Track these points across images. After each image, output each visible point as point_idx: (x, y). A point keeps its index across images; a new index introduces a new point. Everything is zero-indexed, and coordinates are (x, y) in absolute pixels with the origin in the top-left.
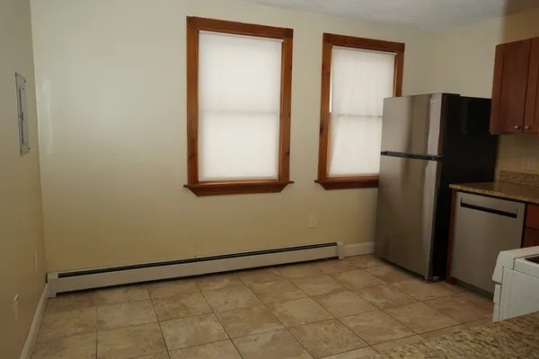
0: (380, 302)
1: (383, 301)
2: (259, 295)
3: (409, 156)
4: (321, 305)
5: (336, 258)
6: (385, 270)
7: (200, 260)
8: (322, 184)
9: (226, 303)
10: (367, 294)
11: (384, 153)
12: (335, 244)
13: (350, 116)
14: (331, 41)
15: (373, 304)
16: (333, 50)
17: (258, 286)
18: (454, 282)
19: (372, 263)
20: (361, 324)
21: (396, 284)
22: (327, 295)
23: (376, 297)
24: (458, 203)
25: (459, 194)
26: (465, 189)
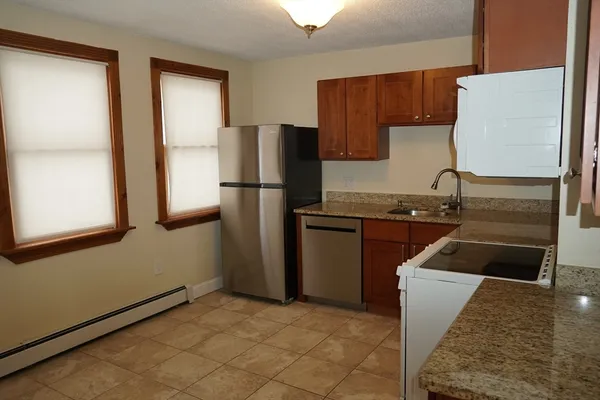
0: (253, 336)
1: (258, 334)
2: (126, 366)
3: (242, 185)
4: (201, 355)
5: (187, 302)
6: (240, 303)
7: (28, 346)
8: (164, 225)
9: (91, 386)
10: (239, 332)
11: (223, 185)
12: (184, 288)
13: (185, 148)
14: (159, 66)
15: (250, 339)
16: (161, 76)
17: (119, 357)
18: (306, 299)
19: (224, 299)
20: (252, 361)
21: (259, 315)
22: (201, 344)
23: (249, 332)
24: (303, 226)
25: (303, 217)
26: (310, 213)
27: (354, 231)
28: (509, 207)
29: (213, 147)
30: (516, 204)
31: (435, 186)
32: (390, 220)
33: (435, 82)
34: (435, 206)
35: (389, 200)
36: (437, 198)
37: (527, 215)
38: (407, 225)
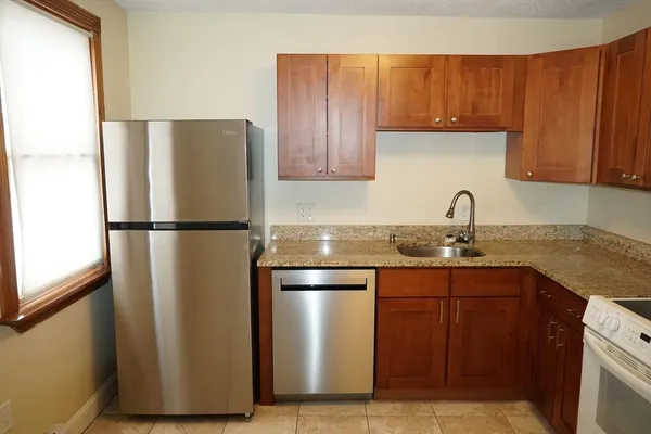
24: (276, 287)
25: (274, 273)
26: (288, 265)
27: (363, 287)
28: (524, 235)
29: (83, 156)
30: (532, 231)
31: (450, 214)
32: (423, 268)
33: (463, 73)
34: (437, 240)
35: (371, 234)
36: (436, 228)
37: (544, 243)
38: (446, 272)
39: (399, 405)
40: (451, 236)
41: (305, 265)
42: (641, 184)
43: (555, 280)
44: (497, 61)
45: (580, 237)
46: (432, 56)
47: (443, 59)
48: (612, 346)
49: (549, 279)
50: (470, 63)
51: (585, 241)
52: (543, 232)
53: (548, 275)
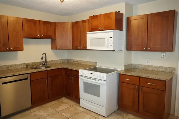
26: (4, 76)
27: (27, 79)
28: (56, 62)
30: (58, 61)
31: (42, 58)
33: (43, 25)
34: (38, 66)
35: (20, 66)
36: (37, 63)
37: (60, 63)
38: (46, 72)
39: (38, 107)
40: (41, 64)
41: (10, 75)
42: (82, 49)
43: (70, 69)
44: (50, 23)
45: (66, 61)
46: (36, 20)
47: (39, 21)
48: (85, 77)
49: (69, 69)
50: (45, 23)
51: (68, 62)
52: (60, 61)
53: (68, 68)
